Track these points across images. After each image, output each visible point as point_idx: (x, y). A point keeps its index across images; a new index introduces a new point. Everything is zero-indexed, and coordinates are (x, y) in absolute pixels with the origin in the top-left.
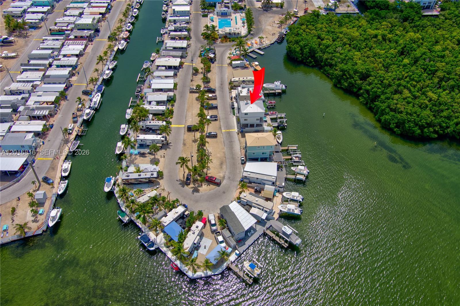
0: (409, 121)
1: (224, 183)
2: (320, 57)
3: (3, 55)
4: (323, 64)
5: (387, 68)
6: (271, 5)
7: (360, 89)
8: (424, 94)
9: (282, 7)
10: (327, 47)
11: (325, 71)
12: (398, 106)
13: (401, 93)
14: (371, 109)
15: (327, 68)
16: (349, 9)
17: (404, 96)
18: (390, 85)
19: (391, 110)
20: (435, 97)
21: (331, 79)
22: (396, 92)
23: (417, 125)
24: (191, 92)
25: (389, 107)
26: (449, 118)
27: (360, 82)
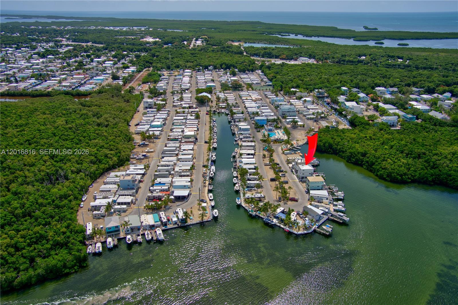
0: (393, 173)
1: (299, 201)
2: (336, 148)
3: (146, 151)
4: (337, 151)
5: (376, 151)
6: (297, 126)
7: (363, 161)
8: (399, 160)
9: (304, 127)
10: (339, 143)
11: (340, 155)
12: (386, 166)
13: (386, 161)
14: (371, 171)
15: (341, 153)
16: (346, 127)
17: (388, 162)
18: (379, 158)
19: (383, 169)
20: (405, 161)
21: (344, 159)
22: (383, 160)
23: (398, 175)
24: (265, 165)
25: (381, 167)
26: (415, 171)
27: (361, 158)
